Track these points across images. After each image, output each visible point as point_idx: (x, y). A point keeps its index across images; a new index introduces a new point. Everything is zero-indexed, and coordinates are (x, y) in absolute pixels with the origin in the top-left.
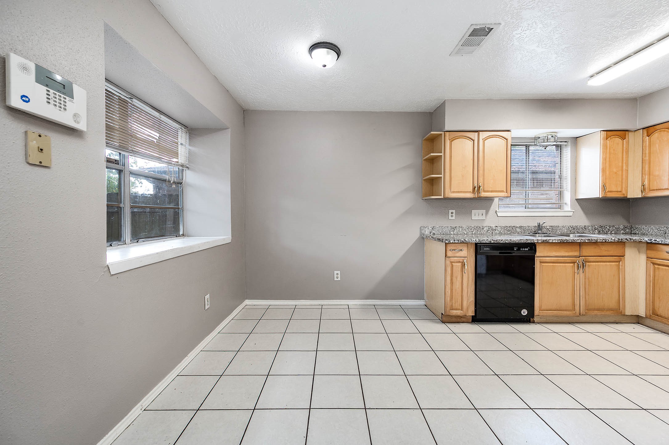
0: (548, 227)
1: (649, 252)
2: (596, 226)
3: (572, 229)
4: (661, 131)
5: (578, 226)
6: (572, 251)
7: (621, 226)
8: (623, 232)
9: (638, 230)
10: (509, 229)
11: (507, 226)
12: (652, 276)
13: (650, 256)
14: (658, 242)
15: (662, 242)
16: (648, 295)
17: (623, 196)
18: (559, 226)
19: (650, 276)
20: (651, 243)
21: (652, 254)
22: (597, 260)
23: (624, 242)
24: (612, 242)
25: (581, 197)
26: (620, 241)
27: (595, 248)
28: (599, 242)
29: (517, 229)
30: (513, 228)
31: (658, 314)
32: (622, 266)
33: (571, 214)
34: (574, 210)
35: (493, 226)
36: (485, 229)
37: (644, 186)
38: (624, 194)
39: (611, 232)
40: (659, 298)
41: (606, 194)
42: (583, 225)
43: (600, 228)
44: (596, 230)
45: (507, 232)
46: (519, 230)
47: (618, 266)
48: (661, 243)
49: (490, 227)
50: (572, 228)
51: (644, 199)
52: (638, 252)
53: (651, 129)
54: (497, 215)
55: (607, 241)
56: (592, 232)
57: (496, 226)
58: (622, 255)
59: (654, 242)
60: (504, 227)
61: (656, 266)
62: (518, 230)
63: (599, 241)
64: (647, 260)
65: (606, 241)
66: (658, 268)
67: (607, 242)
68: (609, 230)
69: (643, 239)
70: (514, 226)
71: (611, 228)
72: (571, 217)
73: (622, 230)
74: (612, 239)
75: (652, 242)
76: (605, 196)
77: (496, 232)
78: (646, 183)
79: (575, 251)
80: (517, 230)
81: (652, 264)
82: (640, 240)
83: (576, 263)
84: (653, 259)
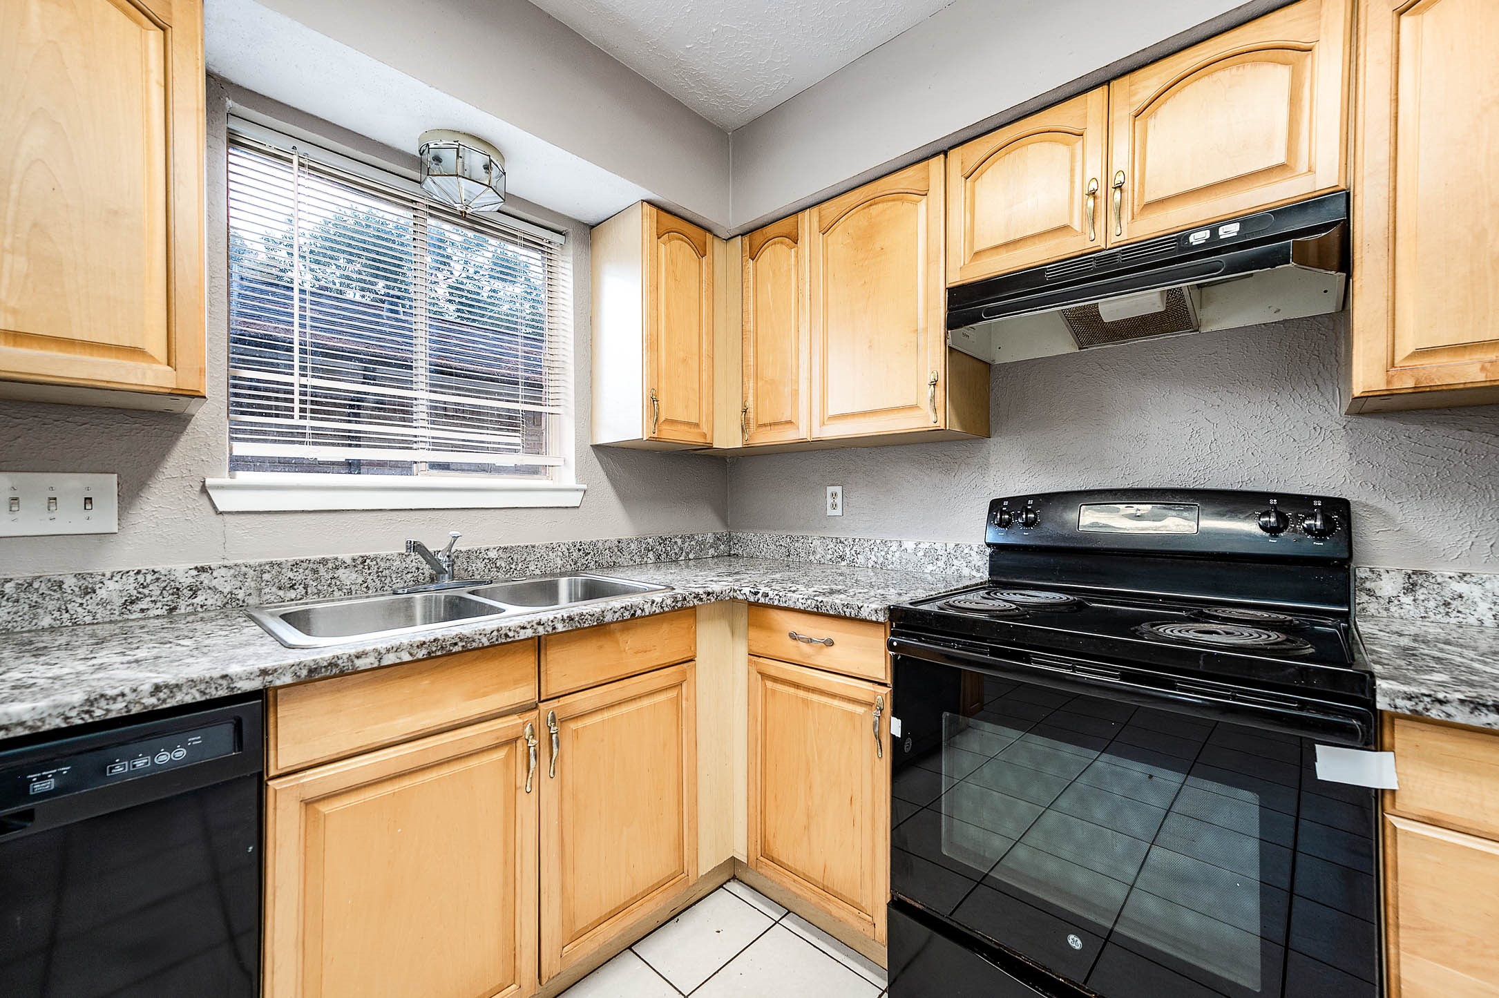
0: (493, 554)
1: (754, 634)
2: (650, 541)
3: (581, 553)
4: (775, 244)
5: (600, 544)
6: (502, 686)
7: (710, 535)
8: (713, 552)
9: (741, 546)
10: (291, 575)
11: (279, 560)
12: (759, 719)
13: (756, 649)
14: (771, 602)
15: (779, 601)
16: (752, 786)
17: (703, 440)
18: (533, 547)
19: (757, 720)
20: (756, 602)
21: (762, 641)
22: (608, 700)
23: (694, 607)
24: (653, 615)
25: (605, 438)
26: (679, 605)
27: (601, 647)
28: (612, 623)
29: (340, 572)
30: (315, 571)
31: (774, 856)
32: (687, 699)
33: (574, 499)
34: (585, 487)
35: (182, 572)
36: (110, 591)
37: (746, 412)
38: (705, 436)
39: (688, 554)
41: (659, 431)
42: (614, 538)
43: (660, 544)
44: (649, 551)
45: (281, 593)
46: (354, 576)
47: (677, 701)
48: (777, 606)
49: (149, 577)
50: (579, 550)
52: (729, 635)
53: (758, 237)
54: (214, 507)
55: (639, 612)
56: (638, 561)
57: (201, 570)
58: (686, 655)
59: (763, 600)
60: (260, 570)
61: (769, 684)
62: (348, 577)
63: (609, 618)
64: (749, 661)
65: (633, 615)
66: (774, 691)
67: (639, 617)
68: (681, 549)
69: (740, 591)
70: (324, 562)
71: (687, 544)
72: (577, 510)
73: (711, 546)
74: (653, 602)
75: (759, 599)
76: (655, 435)
77: (199, 600)
78: (750, 403)
79: (516, 682)
80: (343, 577)
81: (759, 676)
82: (731, 594)
83: (519, 743)
84: (761, 660)
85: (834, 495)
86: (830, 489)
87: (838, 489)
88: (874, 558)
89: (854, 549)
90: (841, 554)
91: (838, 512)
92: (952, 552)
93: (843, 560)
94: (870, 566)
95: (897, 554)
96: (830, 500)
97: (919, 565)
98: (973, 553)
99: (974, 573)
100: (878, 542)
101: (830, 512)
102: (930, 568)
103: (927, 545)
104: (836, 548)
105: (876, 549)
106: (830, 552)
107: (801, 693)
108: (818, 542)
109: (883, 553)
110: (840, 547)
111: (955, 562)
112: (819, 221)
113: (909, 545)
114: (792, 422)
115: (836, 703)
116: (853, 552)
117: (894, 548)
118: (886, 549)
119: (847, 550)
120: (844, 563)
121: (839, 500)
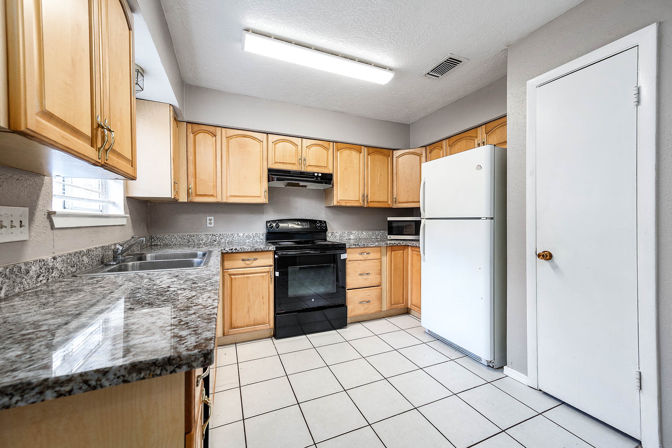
1: (226, 263)
4: (205, 133)
9: (160, 241)
13: (227, 267)
14: (238, 251)
15: (241, 250)
20: (232, 253)
21: (229, 264)
25: (136, 194)
31: (235, 326)
33: (125, 221)
34: (127, 215)
40: (236, 309)
41: (176, 195)
48: (241, 252)
51: (190, 204)
53: (196, 127)
54: (52, 225)
59: (235, 251)
61: (232, 277)
64: (222, 271)
66: (235, 278)
72: (124, 226)
75: (233, 251)
76: (175, 197)
84: (229, 270)
85: (210, 220)
86: (208, 218)
87: (212, 218)
88: (228, 240)
89: (220, 237)
90: (214, 239)
91: (212, 225)
92: (255, 235)
93: (215, 241)
94: (227, 242)
95: (237, 238)
96: (208, 222)
97: (244, 240)
98: (261, 235)
99: (261, 241)
100: (230, 234)
101: (208, 225)
102: (248, 241)
103: (247, 234)
104: (212, 238)
105: (229, 237)
106: (210, 239)
107: (246, 276)
108: (204, 236)
109: (232, 238)
110: (214, 238)
111: (256, 238)
112: (226, 134)
113: (241, 235)
114: (213, 195)
115: (257, 275)
116: (220, 239)
117: (236, 236)
118: (233, 236)
119: (217, 238)
120: (215, 243)
121: (212, 222)
